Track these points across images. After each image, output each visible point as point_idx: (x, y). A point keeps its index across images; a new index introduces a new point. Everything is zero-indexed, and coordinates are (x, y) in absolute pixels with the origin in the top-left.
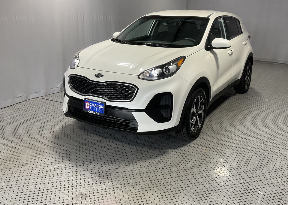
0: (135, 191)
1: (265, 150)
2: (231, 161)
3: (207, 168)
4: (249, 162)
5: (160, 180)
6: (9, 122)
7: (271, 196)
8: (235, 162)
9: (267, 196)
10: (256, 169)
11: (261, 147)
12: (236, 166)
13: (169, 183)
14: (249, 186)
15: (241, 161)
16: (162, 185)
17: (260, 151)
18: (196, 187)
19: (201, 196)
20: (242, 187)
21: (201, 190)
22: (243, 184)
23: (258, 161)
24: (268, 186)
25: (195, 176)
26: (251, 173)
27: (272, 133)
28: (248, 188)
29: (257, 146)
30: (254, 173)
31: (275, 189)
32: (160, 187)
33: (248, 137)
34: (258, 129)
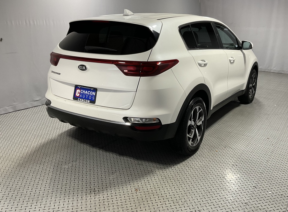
0: (147, 188)
1: (274, 151)
2: (240, 161)
3: (217, 167)
4: (258, 163)
5: (172, 178)
6: (24, 123)
7: (280, 194)
8: (245, 162)
9: (275, 194)
10: (265, 169)
11: (270, 149)
12: (246, 166)
13: (181, 181)
14: (258, 184)
15: (250, 162)
16: (174, 183)
17: (269, 152)
18: (206, 185)
19: (212, 193)
20: (251, 185)
21: (212, 188)
22: (253, 183)
23: (267, 162)
24: (277, 185)
25: (205, 174)
26: (260, 173)
27: (281, 136)
28: (257, 187)
29: (266, 148)
30: (263, 173)
31: (283, 188)
32: (171, 185)
33: (257, 140)
34: (266, 132)
